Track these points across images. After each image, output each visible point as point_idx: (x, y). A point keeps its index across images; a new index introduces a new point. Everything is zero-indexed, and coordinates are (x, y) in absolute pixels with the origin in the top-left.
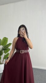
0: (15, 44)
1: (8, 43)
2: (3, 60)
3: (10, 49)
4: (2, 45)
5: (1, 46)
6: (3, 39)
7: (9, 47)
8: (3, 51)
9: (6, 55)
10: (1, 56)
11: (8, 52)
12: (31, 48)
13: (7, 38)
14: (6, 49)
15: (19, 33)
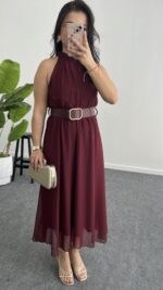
1: (21, 84)
2: (9, 145)
3: (29, 107)
7: (26, 100)
8: (6, 113)
9: (17, 127)
11: (24, 118)
13: (18, 65)
14: (14, 105)
15: (59, 38)
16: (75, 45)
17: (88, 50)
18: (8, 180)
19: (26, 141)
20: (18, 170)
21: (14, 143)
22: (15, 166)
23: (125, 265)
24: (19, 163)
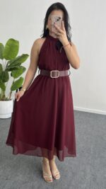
0: (36, 54)
1: (20, 54)
2: (11, 93)
3: (24, 69)
4: (7, 59)
5: (4, 60)
6: (7, 44)
8: (10, 73)
9: (17, 82)
10: (6, 83)
12: (75, 68)
13: (18, 42)
14: (15, 67)
15: (47, 27)
16: (56, 29)
18: (10, 115)
23: (83, 173)
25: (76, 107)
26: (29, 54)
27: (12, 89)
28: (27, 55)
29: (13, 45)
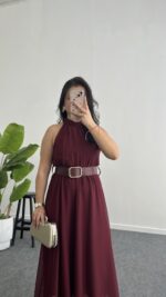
1: (25, 144)
2: (10, 205)
3: (32, 166)
4: (5, 153)
7: (29, 160)
8: (9, 173)
9: (20, 186)
10: (2, 190)
11: (26, 178)
13: (23, 128)
14: (17, 164)
15: (64, 108)
16: (77, 107)
17: (88, 112)
18: (8, 245)
19: (27, 200)
20: (19, 232)
21: (15, 204)
22: (16, 228)
24: (19, 225)
25: (114, 224)
26: (40, 144)
27: (12, 199)
28: (37, 146)
29: (15, 132)
